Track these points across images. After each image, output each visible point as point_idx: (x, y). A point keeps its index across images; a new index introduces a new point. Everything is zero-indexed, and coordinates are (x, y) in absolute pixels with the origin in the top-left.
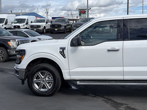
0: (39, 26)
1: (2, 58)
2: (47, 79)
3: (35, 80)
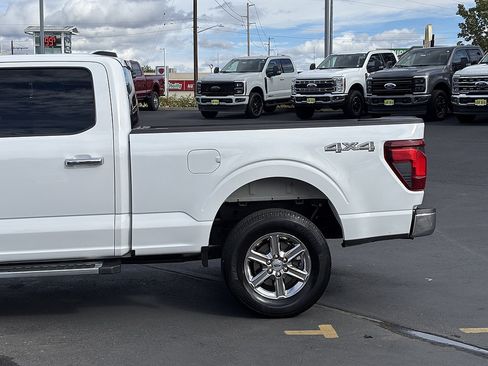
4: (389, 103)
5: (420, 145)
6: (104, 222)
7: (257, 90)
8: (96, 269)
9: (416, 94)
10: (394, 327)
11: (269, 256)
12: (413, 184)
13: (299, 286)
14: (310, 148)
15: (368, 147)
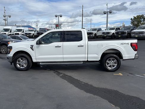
0: (30, 34)
1: (5, 52)
2: (24, 62)
3: (18, 62)
4: (120, 36)
5: (137, 44)
6: (83, 56)
7: (95, 34)
8: (82, 63)
9: (125, 35)
10: (132, 74)
11: (110, 62)
12: (135, 50)
13: (115, 67)
14: (117, 44)
15: (128, 44)
